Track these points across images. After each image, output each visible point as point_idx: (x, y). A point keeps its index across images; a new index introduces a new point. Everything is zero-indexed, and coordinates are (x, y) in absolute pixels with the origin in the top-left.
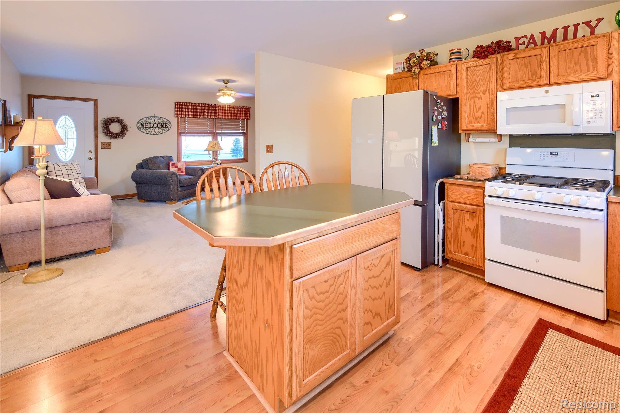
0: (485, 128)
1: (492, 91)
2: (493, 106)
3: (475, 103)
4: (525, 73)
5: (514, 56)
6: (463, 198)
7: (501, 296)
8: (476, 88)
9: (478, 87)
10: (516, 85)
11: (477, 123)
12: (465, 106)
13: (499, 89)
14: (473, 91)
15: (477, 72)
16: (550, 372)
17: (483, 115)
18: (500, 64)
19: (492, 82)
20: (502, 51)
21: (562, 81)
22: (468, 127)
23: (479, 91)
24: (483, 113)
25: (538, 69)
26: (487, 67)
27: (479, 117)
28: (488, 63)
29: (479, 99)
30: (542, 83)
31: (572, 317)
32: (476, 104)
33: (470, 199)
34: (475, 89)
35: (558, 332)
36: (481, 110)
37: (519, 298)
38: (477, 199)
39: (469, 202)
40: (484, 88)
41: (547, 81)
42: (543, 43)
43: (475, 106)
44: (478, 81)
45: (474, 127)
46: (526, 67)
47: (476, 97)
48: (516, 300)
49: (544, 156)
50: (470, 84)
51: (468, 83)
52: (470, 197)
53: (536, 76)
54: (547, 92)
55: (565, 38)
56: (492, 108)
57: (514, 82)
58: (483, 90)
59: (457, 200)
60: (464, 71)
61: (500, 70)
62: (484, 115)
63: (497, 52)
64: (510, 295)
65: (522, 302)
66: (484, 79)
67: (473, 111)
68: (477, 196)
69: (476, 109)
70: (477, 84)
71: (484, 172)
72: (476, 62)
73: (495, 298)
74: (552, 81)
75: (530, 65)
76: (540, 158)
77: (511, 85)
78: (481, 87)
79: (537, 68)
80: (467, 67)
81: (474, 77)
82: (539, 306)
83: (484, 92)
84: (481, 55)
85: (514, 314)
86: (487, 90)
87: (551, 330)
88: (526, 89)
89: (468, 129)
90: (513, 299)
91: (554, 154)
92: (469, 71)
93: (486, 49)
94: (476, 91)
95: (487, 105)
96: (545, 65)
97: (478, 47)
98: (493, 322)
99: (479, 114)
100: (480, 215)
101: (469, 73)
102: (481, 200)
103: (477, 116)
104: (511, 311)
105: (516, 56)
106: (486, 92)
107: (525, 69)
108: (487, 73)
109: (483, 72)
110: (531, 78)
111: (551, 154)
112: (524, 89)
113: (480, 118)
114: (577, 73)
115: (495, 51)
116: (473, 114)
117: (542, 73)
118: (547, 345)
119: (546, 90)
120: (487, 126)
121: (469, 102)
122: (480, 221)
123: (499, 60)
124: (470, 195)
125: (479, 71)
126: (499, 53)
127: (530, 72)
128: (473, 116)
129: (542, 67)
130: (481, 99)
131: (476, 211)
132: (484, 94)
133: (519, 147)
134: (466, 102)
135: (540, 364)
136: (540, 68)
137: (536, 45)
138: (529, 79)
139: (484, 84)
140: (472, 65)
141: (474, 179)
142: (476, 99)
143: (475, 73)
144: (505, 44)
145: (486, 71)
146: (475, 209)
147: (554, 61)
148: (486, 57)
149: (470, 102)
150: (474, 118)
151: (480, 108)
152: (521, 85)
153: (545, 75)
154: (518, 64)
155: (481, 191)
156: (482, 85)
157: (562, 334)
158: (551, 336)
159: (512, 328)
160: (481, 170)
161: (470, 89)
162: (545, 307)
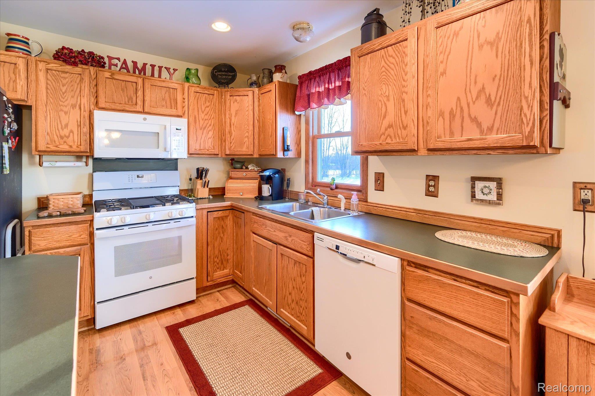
0: (75, 150)
1: (84, 107)
2: (85, 125)
3: (59, 117)
4: (121, 96)
5: (110, 76)
6: (59, 241)
7: (121, 333)
8: (62, 99)
9: (64, 99)
10: (113, 107)
11: (62, 143)
12: (43, 118)
13: (93, 106)
14: (56, 102)
15: (62, 79)
16: (211, 358)
17: (71, 134)
18: (93, 79)
19: (83, 96)
20: (96, 65)
21: (154, 112)
22: (49, 148)
23: (66, 104)
24: (72, 131)
25: (134, 95)
26: (77, 77)
27: (65, 136)
28: (79, 73)
29: (66, 113)
30: (138, 110)
31: (178, 311)
32: (62, 119)
33: (70, 240)
34: (60, 100)
35: (185, 327)
36: (70, 127)
37: (135, 323)
38: (82, 237)
39: (68, 244)
40: (73, 101)
41: (142, 109)
42: (134, 72)
43: (60, 121)
44: (64, 91)
45: (59, 147)
46: (123, 90)
47: (62, 110)
48: (136, 326)
49: (132, 179)
50: (52, 91)
51: (48, 90)
52: (71, 236)
53: (132, 102)
54: (145, 119)
55: (153, 75)
56: (84, 128)
57: (111, 103)
58: (72, 104)
59: (50, 246)
60: (42, 71)
61: (94, 86)
62: (73, 134)
63: (90, 64)
64: (127, 326)
65: (142, 326)
66: (72, 91)
67: (56, 128)
68: (82, 233)
69: (62, 126)
70: (63, 95)
71: (72, 203)
72: (61, 66)
73: (119, 338)
74: (146, 110)
75: (127, 89)
76: (129, 181)
77: (107, 105)
78: (69, 99)
79: (132, 95)
80: (47, 68)
81: (58, 85)
82: (154, 318)
83: (73, 106)
84: (69, 60)
85: (148, 340)
86: (77, 104)
87: (180, 329)
88: (122, 112)
89: (49, 150)
90: (132, 328)
91: (140, 176)
92: (50, 75)
93: (76, 54)
94: (61, 103)
95: (78, 123)
96: (140, 93)
97: (64, 48)
98: (142, 360)
99: (66, 132)
100: (85, 255)
101: (49, 77)
102: (87, 236)
103: (64, 135)
104: (143, 339)
105: (113, 76)
106: (75, 106)
107: (121, 92)
108: (78, 84)
109: (71, 82)
110: (128, 103)
111: (138, 177)
112: (120, 112)
113: (68, 137)
114: (164, 107)
115: (88, 62)
116: (57, 131)
117: (137, 101)
118: (190, 342)
119: (145, 118)
120: (78, 147)
121: (50, 115)
122: (85, 263)
123: (92, 74)
124: (70, 234)
125: (65, 78)
126: (92, 65)
127: (126, 97)
128: (56, 134)
129: (138, 95)
130: (68, 114)
131: (80, 252)
132: (73, 108)
133: (104, 171)
134: (45, 114)
135: (202, 359)
136: (135, 95)
137: (128, 71)
138: (125, 104)
139: (72, 97)
140: (54, 68)
141: (71, 213)
142: (62, 114)
143: (59, 80)
144: (98, 58)
145: (76, 82)
146: (78, 250)
147: (147, 92)
148: (75, 64)
149: (52, 115)
150: (59, 136)
151: (67, 126)
152: (118, 108)
153: (140, 103)
154: (114, 85)
155: (86, 227)
156: (70, 96)
157: (188, 326)
158: (185, 333)
159: (159, 352)
160: (67, 202)
161: (51, 98)
162: (159, 316)
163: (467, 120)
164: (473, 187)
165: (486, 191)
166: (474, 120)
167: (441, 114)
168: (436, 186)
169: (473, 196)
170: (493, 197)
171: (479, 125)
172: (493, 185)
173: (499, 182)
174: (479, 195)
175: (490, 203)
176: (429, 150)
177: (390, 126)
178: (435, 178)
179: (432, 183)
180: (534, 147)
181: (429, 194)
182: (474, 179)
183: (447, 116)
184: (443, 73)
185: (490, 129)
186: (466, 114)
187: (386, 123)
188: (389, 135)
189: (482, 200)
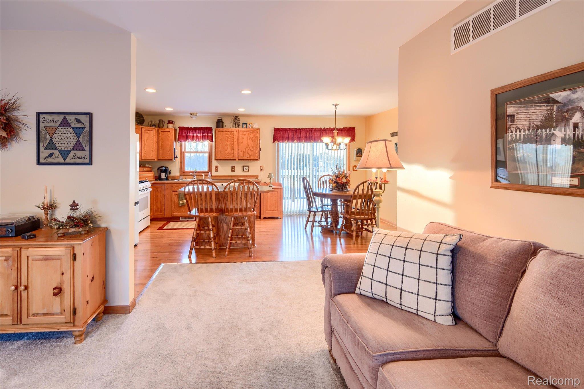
163: (247, 153)
164: (244, 168)
165: (246, 169)
166: (248, 153)
167: (242, 151)
168: (234, 169)
169: (244, 170)
170: (248, 170)
171: (249, 155)
172: (248, 167)
173: (249, 166)
174: (245, 170)
175: (247, 171)
176: (239, 160)
177: (229, 153)
178: (234, 167)
179: (233, 168)
180: (258, 159)
181: (232, 171)
182: (244, 166)
183: (243, 152)
184: (242, 142)
185: (251, 156)
186: (247, 152)
187: (227, 152)
188: (228, 155)
189: (245, 171)
